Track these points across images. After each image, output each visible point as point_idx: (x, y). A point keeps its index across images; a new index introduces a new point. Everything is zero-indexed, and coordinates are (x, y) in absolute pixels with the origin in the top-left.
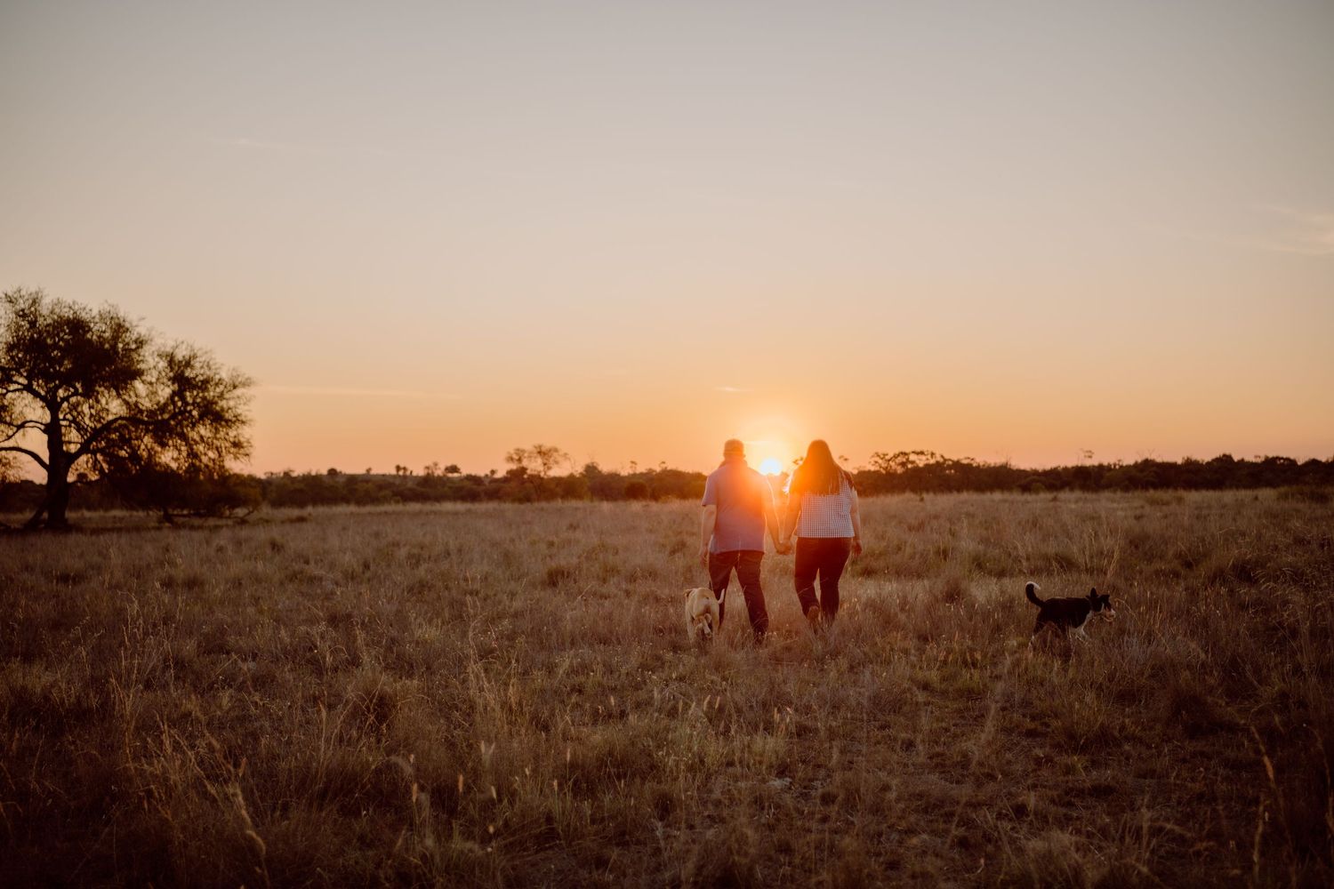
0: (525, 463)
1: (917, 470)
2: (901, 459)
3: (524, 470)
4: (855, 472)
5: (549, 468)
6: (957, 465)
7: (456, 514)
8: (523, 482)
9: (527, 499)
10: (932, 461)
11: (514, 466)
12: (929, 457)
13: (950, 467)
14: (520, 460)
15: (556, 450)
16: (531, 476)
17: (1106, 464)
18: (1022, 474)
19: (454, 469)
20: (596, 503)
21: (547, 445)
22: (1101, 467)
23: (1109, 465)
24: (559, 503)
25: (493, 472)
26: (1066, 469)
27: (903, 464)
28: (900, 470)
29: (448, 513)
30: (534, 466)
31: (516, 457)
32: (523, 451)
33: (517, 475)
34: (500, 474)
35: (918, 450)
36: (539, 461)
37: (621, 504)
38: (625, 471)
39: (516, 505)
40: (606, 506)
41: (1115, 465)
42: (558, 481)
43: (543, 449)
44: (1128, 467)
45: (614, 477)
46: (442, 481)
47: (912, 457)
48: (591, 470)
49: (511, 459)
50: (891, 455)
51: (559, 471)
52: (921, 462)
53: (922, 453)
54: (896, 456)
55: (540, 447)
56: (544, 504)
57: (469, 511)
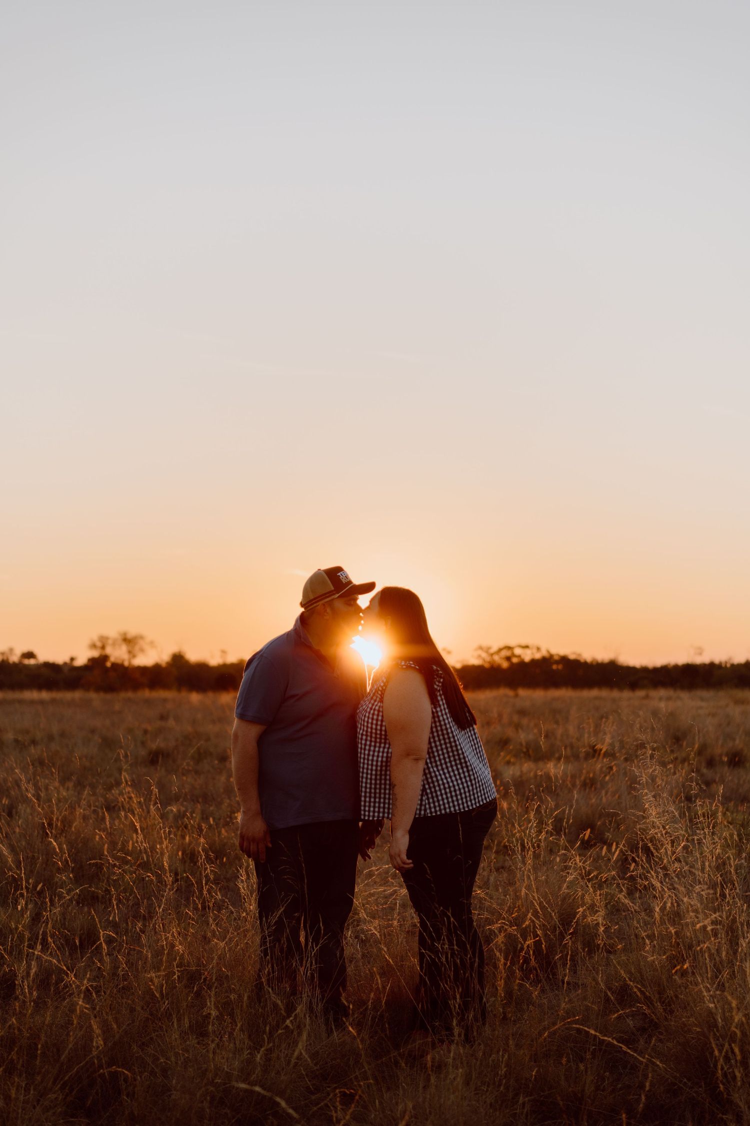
0: (109, 651)
1: (522, 665)
2: (508, 653)
3: (105, 658)
4: (458, 666)
5: (134, 656)
6: (564, 660)
7: (42, 702)
8: (107, 670)
9: (110, 688)
10: (538, 656)
11: (95, 654)
12: (535, 651)
13: (557, 662)
14: (103, 648)
15: (141, 637)
16: (115, 665)
17: (717, 661)
18: (630, 671)
19: (30, 655)
20: (184, 694)
21: (132, 632)
22: (712, 665)
23: (721, 663)
24: (147, 693)
25: (72, 659)
26: (676, 667)
27: (508, 659)
28: (505, 665)
29: (32, 702)
30: (118, 654)
31: (99, 644)
32: (107, 638)
33: (98, 664)
34: (81, 661)
35: (524, 643)
36: (124, 648)
37: (211, 695)
38: (214, 661)
39: (102, 695)
40: (195, 697)
41: (726, 662)
42: (143, 670)
43: (129, 636)
44: (739, 666)
45: (202, 667)
46: (18, 668)
47: (518, 651)
48: (178, 659)
49: (93, 646)
50: (495, 649)
51: (146, 659)
52: (527, 656)
53: (527, 647)
54: (500, 650)
55: (125, 634)
56: (130, 694)
57: (53, 701)
